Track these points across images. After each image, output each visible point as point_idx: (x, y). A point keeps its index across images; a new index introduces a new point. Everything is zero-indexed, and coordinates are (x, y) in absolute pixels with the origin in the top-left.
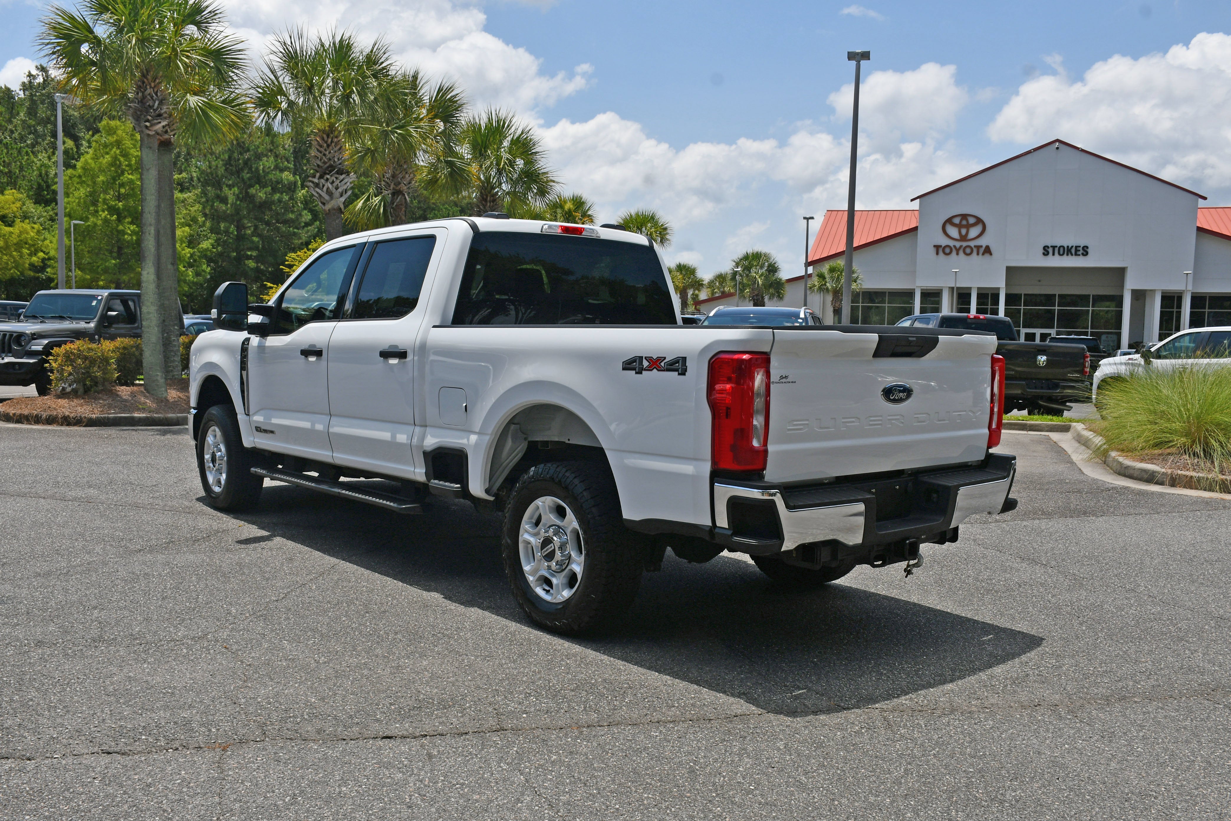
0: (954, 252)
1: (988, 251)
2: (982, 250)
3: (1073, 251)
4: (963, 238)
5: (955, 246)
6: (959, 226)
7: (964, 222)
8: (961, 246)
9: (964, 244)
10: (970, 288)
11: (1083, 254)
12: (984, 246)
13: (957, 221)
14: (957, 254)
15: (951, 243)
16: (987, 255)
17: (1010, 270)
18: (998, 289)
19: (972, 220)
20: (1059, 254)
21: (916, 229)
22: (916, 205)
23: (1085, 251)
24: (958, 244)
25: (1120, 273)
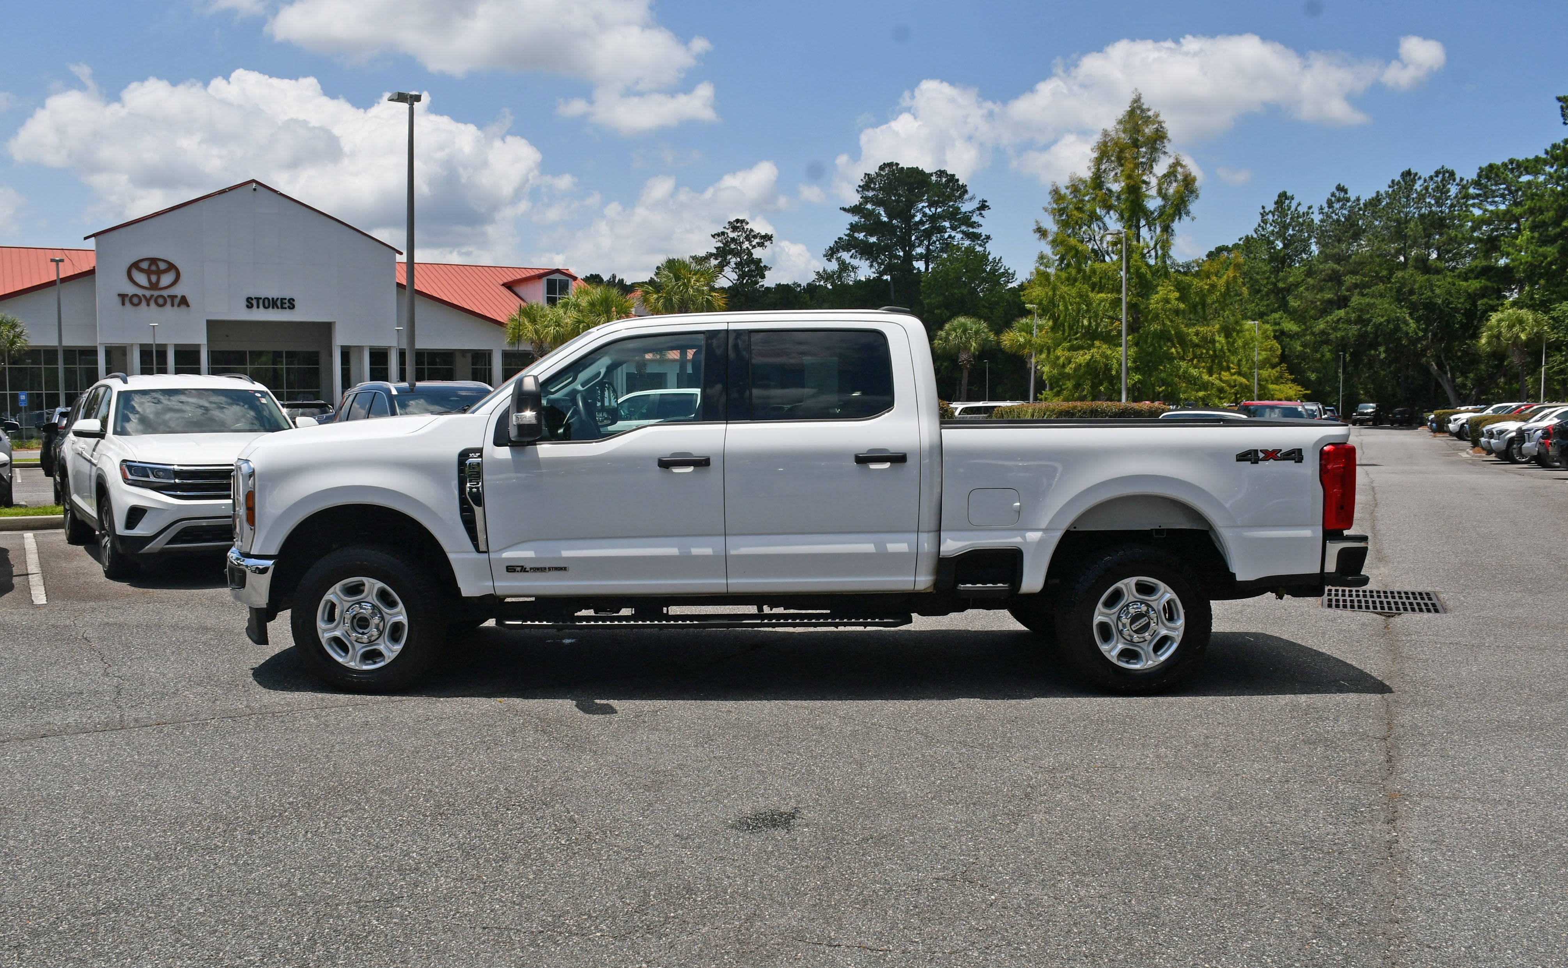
0: (144, 303)
1: (184, 302)
2: (177, 301)
3: (279, 303)
4: (154, 286)
5: (144, 296)
6: (148, 272)
7: (154, 268)
8: (152, 296)
9: (156, 293)
10: (165, 345)
11: (289, 308)
12: (179, 297)
13: (145, 265)
14: (148, 305)
15: (140, 292)
16: (183, 307)
17: (211, 324)
18: (199, 346)
19: (162, 266)
20: (264, 307)
21: (92, 272)
22: (91, 244)
23: (290, 304)
24: (148, 293)
25: (325, 329)
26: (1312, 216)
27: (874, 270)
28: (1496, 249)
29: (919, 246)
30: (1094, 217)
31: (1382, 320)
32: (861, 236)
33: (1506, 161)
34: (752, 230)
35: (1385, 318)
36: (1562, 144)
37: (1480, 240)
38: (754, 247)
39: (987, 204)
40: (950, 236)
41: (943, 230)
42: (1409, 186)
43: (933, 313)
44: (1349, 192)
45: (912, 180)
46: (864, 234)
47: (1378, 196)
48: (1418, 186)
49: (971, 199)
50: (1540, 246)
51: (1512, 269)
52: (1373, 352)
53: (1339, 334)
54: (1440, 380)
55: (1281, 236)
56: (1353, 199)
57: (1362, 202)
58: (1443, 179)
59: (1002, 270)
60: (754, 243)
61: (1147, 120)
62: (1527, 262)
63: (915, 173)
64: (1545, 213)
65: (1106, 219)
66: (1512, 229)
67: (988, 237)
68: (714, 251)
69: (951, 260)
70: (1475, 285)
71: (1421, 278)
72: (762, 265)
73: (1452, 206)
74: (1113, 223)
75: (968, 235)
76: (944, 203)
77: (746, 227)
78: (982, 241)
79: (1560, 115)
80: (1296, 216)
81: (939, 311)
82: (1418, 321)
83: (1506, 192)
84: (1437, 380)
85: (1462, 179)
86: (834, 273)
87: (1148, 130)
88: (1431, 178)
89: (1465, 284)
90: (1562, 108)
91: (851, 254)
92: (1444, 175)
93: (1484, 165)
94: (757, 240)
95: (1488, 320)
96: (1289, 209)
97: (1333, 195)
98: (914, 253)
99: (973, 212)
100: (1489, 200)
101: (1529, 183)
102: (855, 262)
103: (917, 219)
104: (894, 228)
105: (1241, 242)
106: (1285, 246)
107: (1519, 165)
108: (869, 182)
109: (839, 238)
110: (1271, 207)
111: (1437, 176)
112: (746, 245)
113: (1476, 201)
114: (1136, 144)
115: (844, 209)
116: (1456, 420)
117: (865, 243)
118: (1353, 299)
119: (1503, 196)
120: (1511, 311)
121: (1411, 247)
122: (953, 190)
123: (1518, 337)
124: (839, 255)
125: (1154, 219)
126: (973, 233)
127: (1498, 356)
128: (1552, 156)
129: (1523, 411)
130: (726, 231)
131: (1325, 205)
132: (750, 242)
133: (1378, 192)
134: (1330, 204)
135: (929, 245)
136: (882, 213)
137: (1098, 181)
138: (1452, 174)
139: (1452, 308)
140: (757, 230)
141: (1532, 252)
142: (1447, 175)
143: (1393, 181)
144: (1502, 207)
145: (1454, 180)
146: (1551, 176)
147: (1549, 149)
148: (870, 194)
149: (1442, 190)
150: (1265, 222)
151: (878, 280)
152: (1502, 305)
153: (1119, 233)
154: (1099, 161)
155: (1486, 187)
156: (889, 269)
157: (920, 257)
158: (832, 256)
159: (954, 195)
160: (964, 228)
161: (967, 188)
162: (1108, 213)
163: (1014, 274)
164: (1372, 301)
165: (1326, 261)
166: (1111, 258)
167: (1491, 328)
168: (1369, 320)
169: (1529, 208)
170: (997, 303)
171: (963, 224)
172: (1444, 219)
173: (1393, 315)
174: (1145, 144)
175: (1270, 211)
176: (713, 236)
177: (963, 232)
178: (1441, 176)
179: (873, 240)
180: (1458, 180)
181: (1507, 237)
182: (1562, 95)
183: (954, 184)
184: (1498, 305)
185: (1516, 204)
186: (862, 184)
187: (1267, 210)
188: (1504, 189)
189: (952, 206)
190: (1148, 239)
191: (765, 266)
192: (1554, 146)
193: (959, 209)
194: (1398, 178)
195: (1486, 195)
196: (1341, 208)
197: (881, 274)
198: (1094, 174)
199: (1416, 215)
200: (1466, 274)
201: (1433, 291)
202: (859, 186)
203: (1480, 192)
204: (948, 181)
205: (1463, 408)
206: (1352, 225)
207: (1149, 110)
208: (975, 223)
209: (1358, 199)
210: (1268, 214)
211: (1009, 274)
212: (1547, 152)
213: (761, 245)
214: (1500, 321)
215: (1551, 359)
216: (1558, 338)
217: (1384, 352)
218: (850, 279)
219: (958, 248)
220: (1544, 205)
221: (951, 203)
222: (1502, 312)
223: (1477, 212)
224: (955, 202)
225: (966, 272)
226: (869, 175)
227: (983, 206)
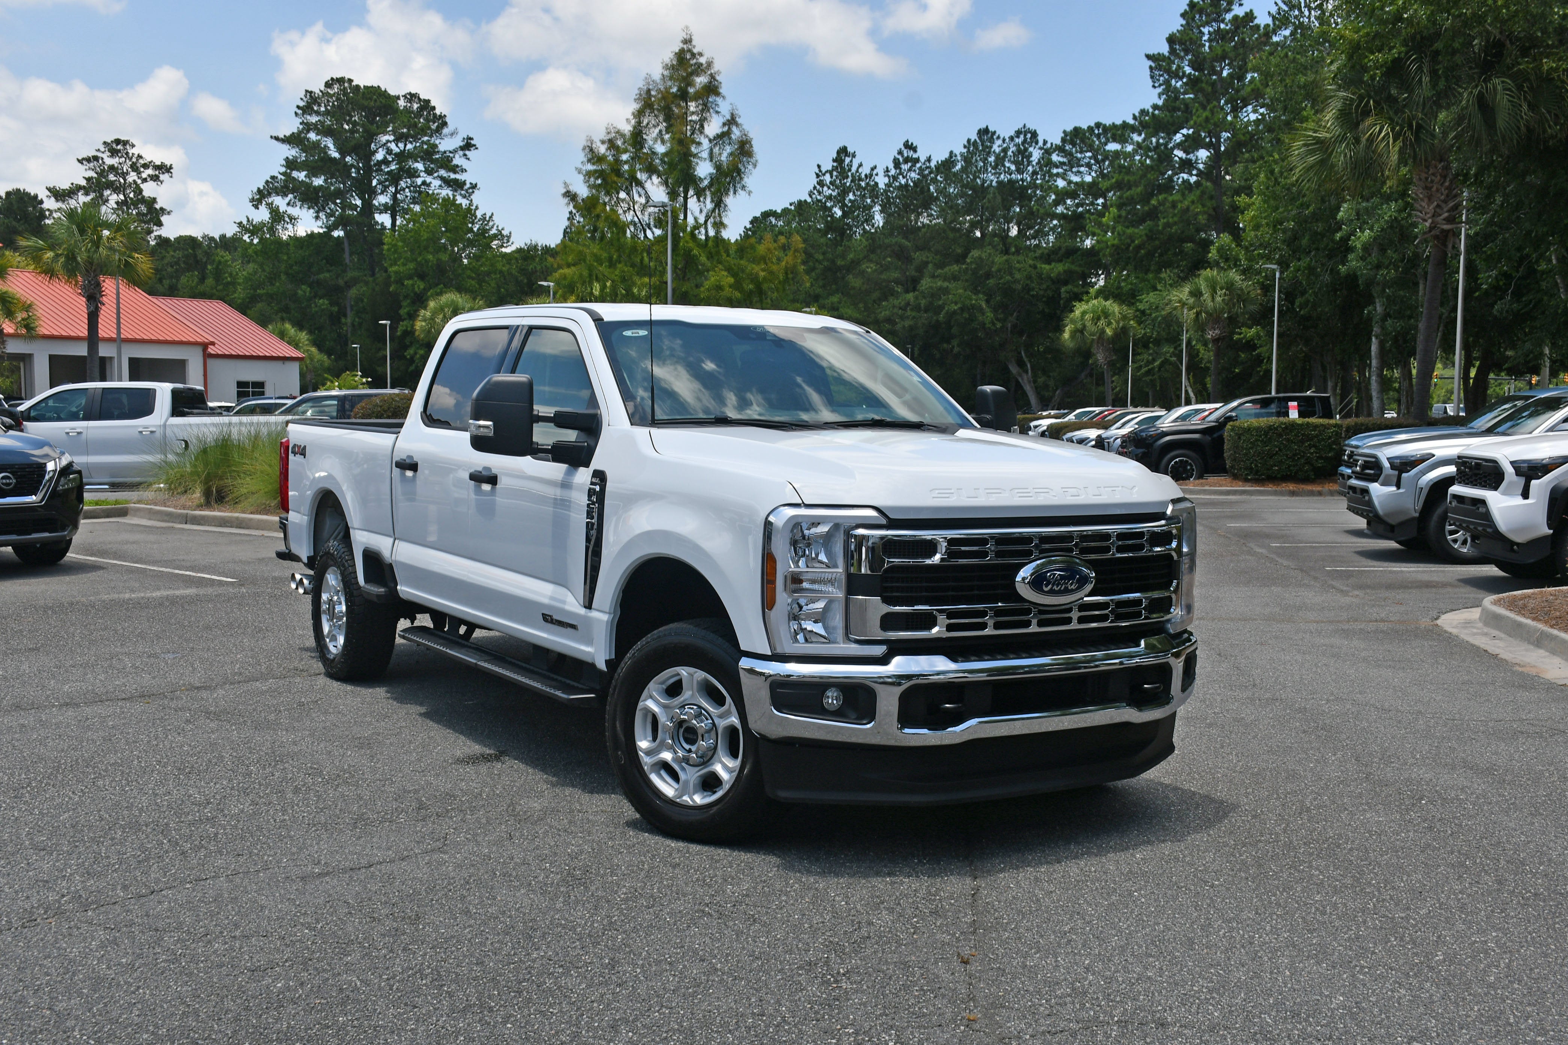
26: (877, 179)
27: (320, 223)
28: (1082, 228)
29: (382, 193)
30: (634, 181)
31: (956, 308)
32: (301, 176)
33: (1093, 125)
34: (140, 157)
35: (959, 305)
36: (1151, 110)
37: (1062, 217)
38: (145, 180)
39: (472, 142)
40: (424, 183)
41: (413, 174)
42: (987, 151)
43: (403, 284)
44: (918, 150)
45: (372, 104)
46: (304, 173)
47: (951, 157)
48: (996, 148)
49: (452, 135)
50: (1128, 227)
51: (1098, 252)
52: (945, 345)
53: (907, 323)
54: (1020, 380)
55: (839, 202)
56: (922, 159)
57: (933, 164)
58: (1025, 141)
59: (494, 231)
60: (144, 175)
61: (699, 69)
62: (1113, 245)
63: (375, 93)
64: (1133, 188)
65: (648, 185)
66: (1098, 205)
67: (474, 186)
68: (83, 183)
69: (424, 214)
70: (1058, 268)
71: (999, 259)
72: (158, 206)
73: (1035, 173)
74: (657, 191)
75: (447, 182)
76: (416, 139)
77: (131, 151)
78: (467, 191)
79: (1149, 77)
80: (856, 179)
81: (410, 282)
82: (995, 310)
83: (1093, 161)
84: (1017, 382)
85: (1045, 142)
86: (262, 224)
87: (701, 80)
88: (1012, 139)
89: (1047, 267)
90: (1151, 67)
91: (287, 199)
92: (1025, 136)
93: (1069, 128)
94: (150, 171)
95: (1072, 311)
96: (850, 170)
97: (900, 152)
98: (375, 202)
99: (455, 151)
100: (1074, 170)
101: (1117, 154)
102: (294, 211)
103: (380, 156)
104: (347, 168)
105: (793, 208)
106: (845, 215)
107: (1106, 129)
108: (311, 102)
109: (273, 178)
110: (828, 165)
111: (1018, 137)
112: (132, 177)
113: (1060, 170)
114: (683, 95)
115: (277, 139)
116: (1036, 427)
117: (308, 186)
118: (923, 282)
119: (1089, 165)
120: (1095, 302)
121: (988, 221)
122: (427, 120)
123: (1103, 332)
124: (270, 200)
125: (704, 190)
126: (456, 181)
127: (1084, 354)
128: (1141, 123)
129: (1106, 416)
130: (100, 155)
131: (891, 166)
132: (139, 173)
133: (951, 152)
134: (897, 164)
135: (397, 192)
136: (331, 146)
137: (637, 138)
138: (1034, 134)
139: (1033, 296)
140: (148, 157)
141: (1119, 234)
142: (1029, 136)
143: (969, 141)
144: (1088, 179)
145: (1037, 143)
146: (1139, 145)
147: (1137, 114)
148: (314, 119)
149: (1023, 154)
150: (821, 183)
151: (327, 235)
152: (1088, 293)
153: (664, 205)
154: (639, 114)
155: (1071, 154)
156: (342, 222)
157: (385, 209)
158: (260, 201)
159: (429, 128)
160: (443, 172)
161: (447, 120)
162: (650, 177)
163: (509, 237)
164: (946, 284)
165: (891, 234)
166: (653, 233)
167: (1073, 321)
168: (941, 308)
169: (1117, 182)
170: (488, 274)
171: (442, 167)
172: (1026, 188)
173: (968, 302)
174: (696, 98)
175: (827, 172)
176: (80, 161)
177: (442, 178)
178: (1022, 137)
179: (318, 181)
180: (1041, 143)
181: (1093, 214)
182: (1151, 52)
183: (429, 113)
184: (1082, 293)
185: (1102, 175)
186: (302, 104)
187: (824, 170)
188: (1090, 158)
189: (428, 142)
190: (697, 214)
191: (162, 209)
192: (1143, 112)
193: (436, 146)
194: (974, 137)
195: (1073, 163)
196: (910, 170)
197: (331, 228)
198: (635, 127)
199: (994, 184)
200: (1049, 255)
201: (1011, 274)
202: (298, 107)
203: (1065, 160)
204: (422, 108)
205: (1045, 413)
206: (922, 192)
207: (701, 54)
208: (457, 166)
209: (929, 160)
210: (824, 175)
211: (503, 236)
212: (1135, 118)
213: (155, 178)
214: (1084, 313)
215: (1138, 357)
216: (1145, 334)
217: (958, 346)
218: (285, 233)
219: (434, 198)
220: (1132, 178)
221: (426, 139)
222: (1087, 302)
223: (1061, 183)
224: (431, 136)
225: (446, 231)
226: (311, 92)
227: (468, 145)
